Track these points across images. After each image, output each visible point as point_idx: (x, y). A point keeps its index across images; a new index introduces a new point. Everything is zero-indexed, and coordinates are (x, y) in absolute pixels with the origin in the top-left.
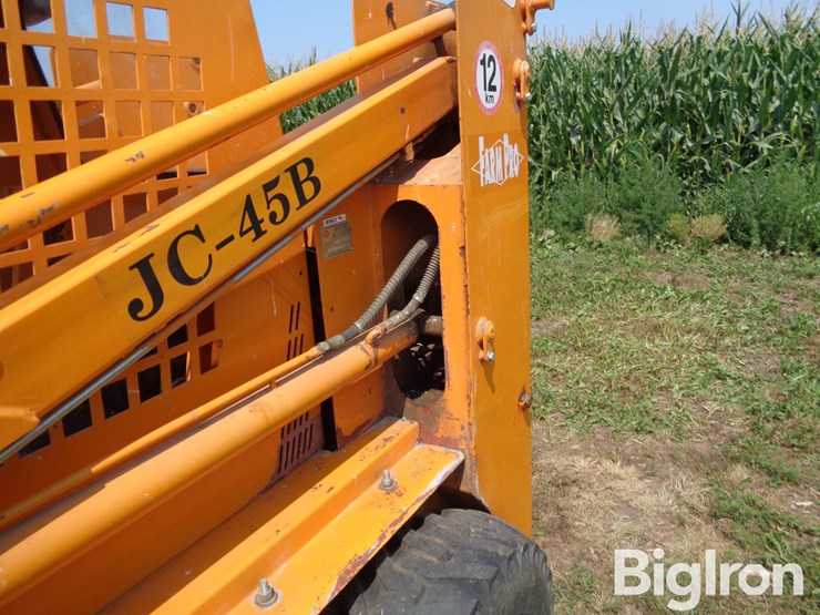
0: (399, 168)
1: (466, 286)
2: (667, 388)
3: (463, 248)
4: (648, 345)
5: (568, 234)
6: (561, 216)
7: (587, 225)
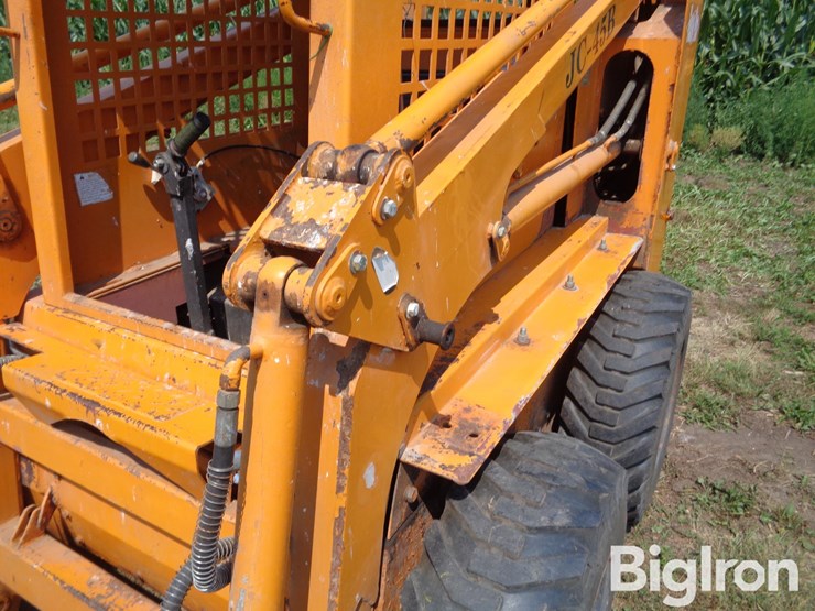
1: (670, 114)
2: (705, 260)
3: (673, 85)
4: (682, 231)
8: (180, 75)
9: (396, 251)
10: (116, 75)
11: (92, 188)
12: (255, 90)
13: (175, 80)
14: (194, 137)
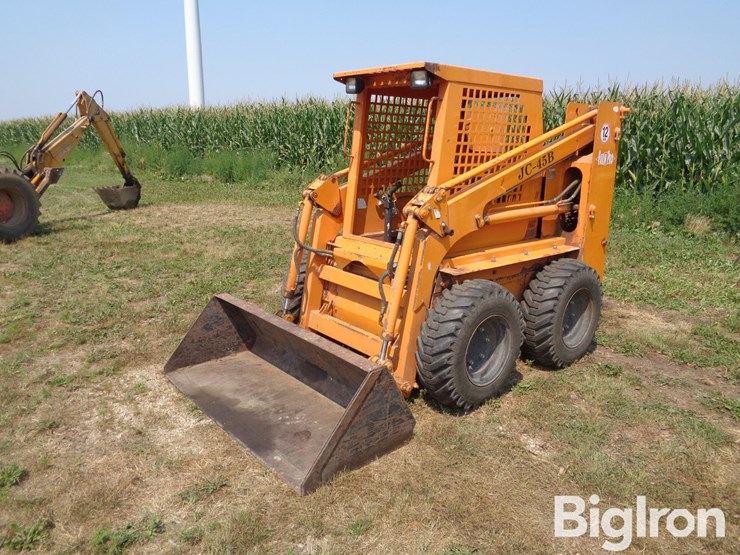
0: (573, 157)
1: (589, 194)
3: (589, 183)
5: (670, 227)
6: (668, 213)
7: (686, 221)
8: (393, 170)
9: (440, 209)
10: (374, 169)
11: (362, 204)
12: (419, 176)
13: (397, 171)
14: (394, 191)
